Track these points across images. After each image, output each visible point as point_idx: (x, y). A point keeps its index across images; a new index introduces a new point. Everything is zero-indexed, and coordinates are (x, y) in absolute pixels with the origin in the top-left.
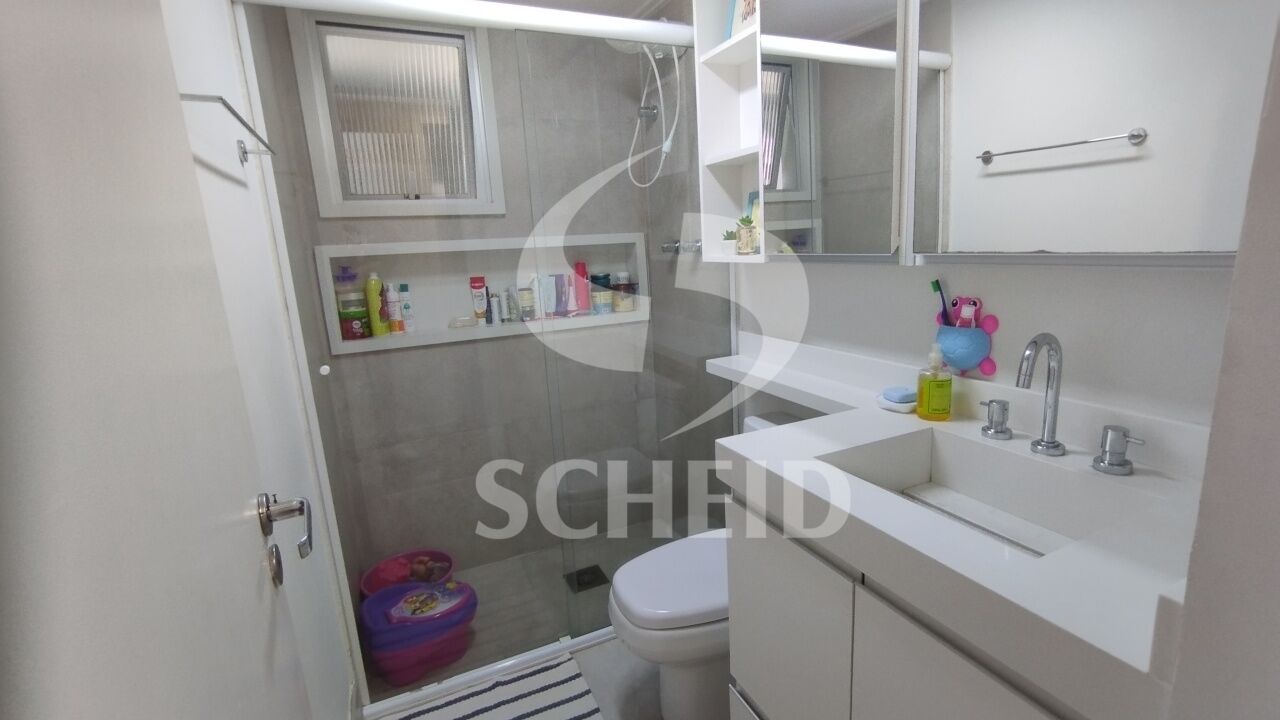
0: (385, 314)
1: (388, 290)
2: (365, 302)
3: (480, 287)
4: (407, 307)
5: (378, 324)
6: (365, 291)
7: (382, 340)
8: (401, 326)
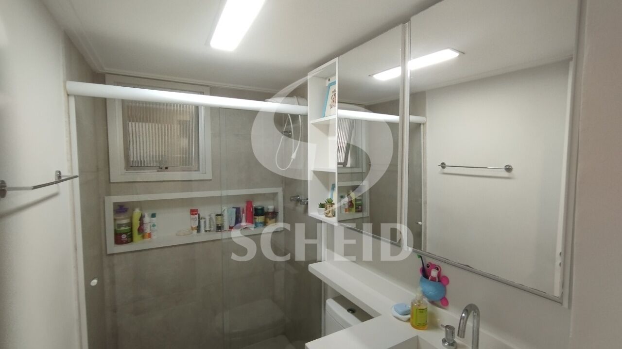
0: (141, 230)
1: (144, 217)
2: (130, 224)
3: (196, 214)
4: (154, 226)
5: (136, 236)
6: (131, 218)
7: (138, 244)
8: (150, 235)
